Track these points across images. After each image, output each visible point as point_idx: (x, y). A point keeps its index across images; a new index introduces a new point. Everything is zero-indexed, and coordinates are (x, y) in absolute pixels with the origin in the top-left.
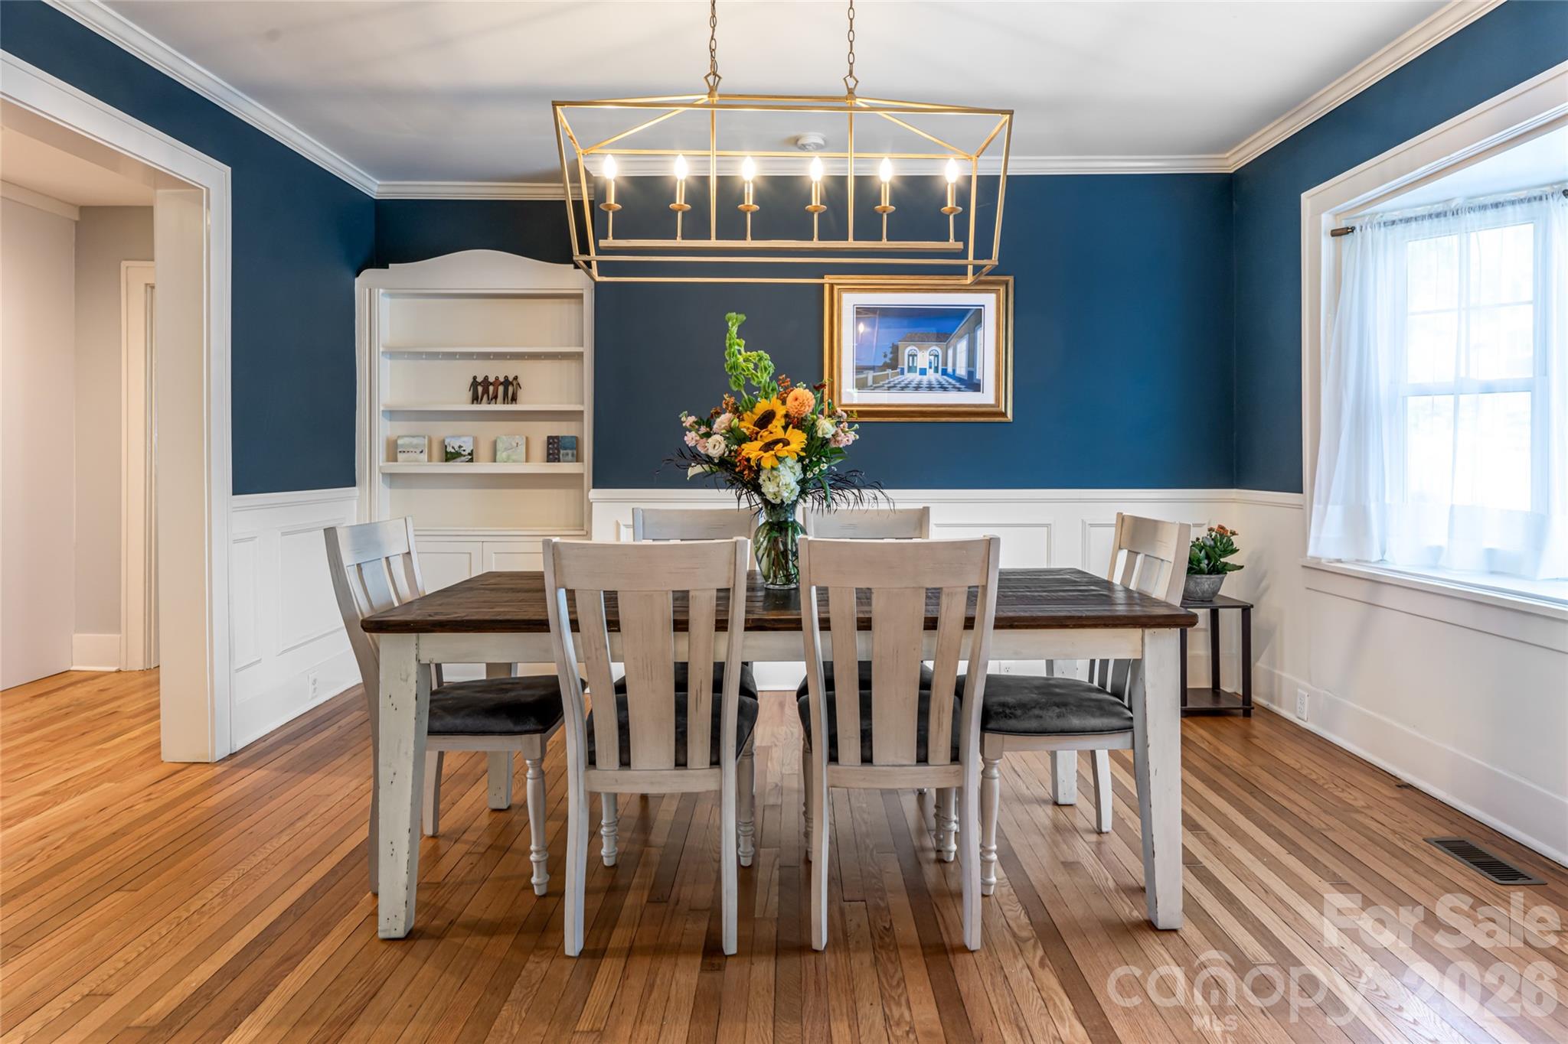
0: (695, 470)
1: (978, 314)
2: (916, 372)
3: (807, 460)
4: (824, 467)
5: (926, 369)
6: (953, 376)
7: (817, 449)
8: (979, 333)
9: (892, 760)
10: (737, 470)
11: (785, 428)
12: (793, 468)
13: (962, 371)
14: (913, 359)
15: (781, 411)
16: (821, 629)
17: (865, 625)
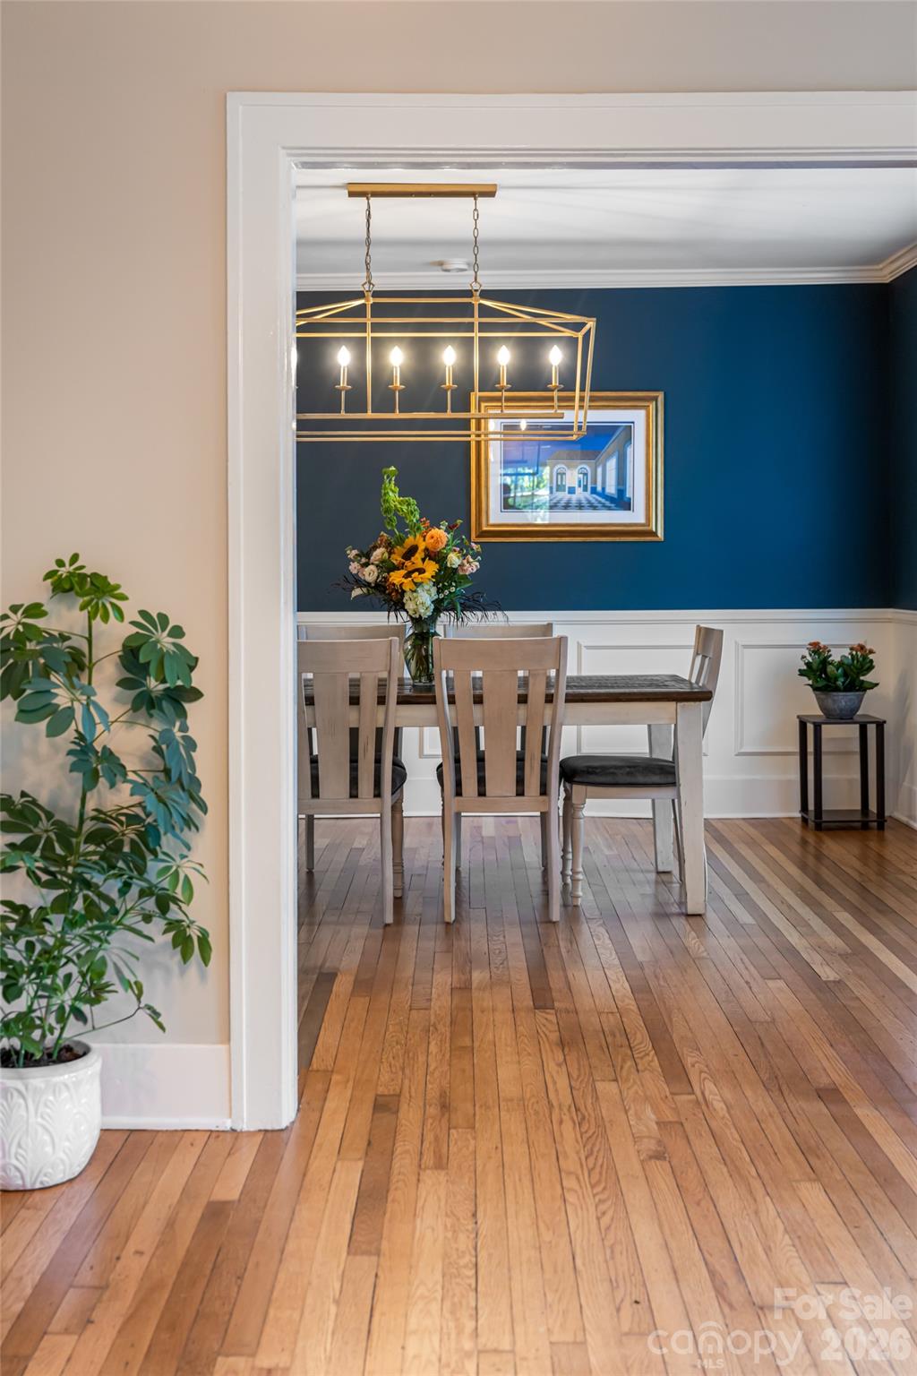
0: (357, 592)
1: (628, 429)
2: (564, 491)
3: (441, 585)
4: (453, 589)
5: (574, 488)
6: (603, 494)
7: (446, 576)
8: (629, 450)
9: (499, 793)
10: (387, 592)
11: (423, 560)
12: (429, 590)
13: (611, 489)
14: (562, 478)
15: (422, 546)
16: (450, 703)
17: (478, 700)
